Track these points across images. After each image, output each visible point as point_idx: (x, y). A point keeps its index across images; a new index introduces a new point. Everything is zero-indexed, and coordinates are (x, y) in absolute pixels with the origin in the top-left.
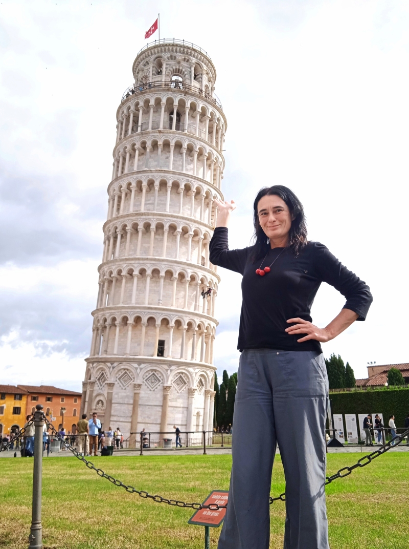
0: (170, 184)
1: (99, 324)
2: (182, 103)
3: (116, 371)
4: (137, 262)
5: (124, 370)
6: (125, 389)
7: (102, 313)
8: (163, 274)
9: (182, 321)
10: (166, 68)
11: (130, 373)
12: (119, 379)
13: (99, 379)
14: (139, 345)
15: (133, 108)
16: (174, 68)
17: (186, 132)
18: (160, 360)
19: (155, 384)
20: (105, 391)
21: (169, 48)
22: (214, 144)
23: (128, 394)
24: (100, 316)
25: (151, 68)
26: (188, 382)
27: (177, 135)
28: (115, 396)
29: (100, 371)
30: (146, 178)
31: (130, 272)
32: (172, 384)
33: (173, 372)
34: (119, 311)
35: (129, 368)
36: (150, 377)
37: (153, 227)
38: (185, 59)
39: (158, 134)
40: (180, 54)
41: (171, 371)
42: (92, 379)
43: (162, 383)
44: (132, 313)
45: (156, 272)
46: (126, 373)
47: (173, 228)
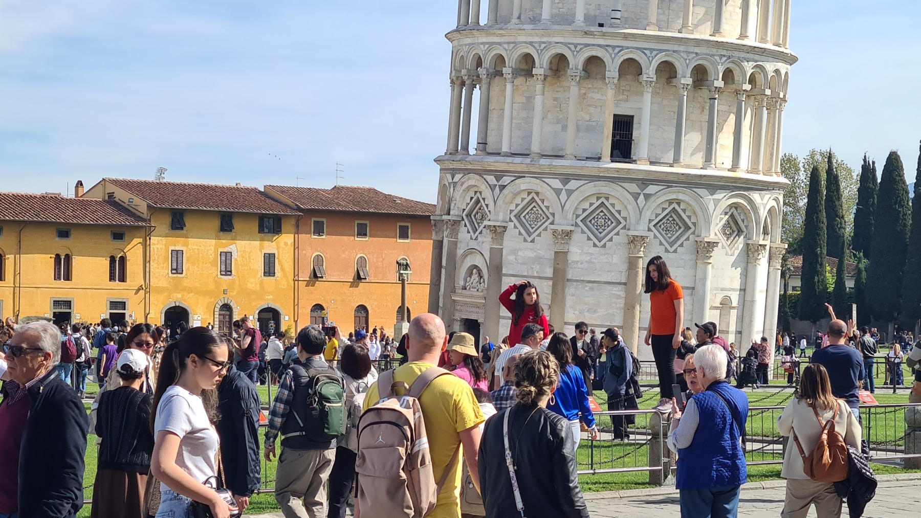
1: (465, 69)
3: (511, 195)
5: (529, 193)
6: (533, 241)
9: (677, 64)
11: (543, 201)
12: (517, 217)
13: (469, 215)
14: (565, 128)
18: (618, 170)
19: (608, 230)
20: (485, 243)
23: (541, 252)
24: (466, 49)
26: (694, 224)
28: (508, 258)
29: (471, 193)
32: (649, 230)
33: (652, 199)
35: (539, 190)
36: (593, 212)
41: (647, 197)
42: (454, 214)
43: (624, 228)
44: (543, 46)
46: (533, 200)
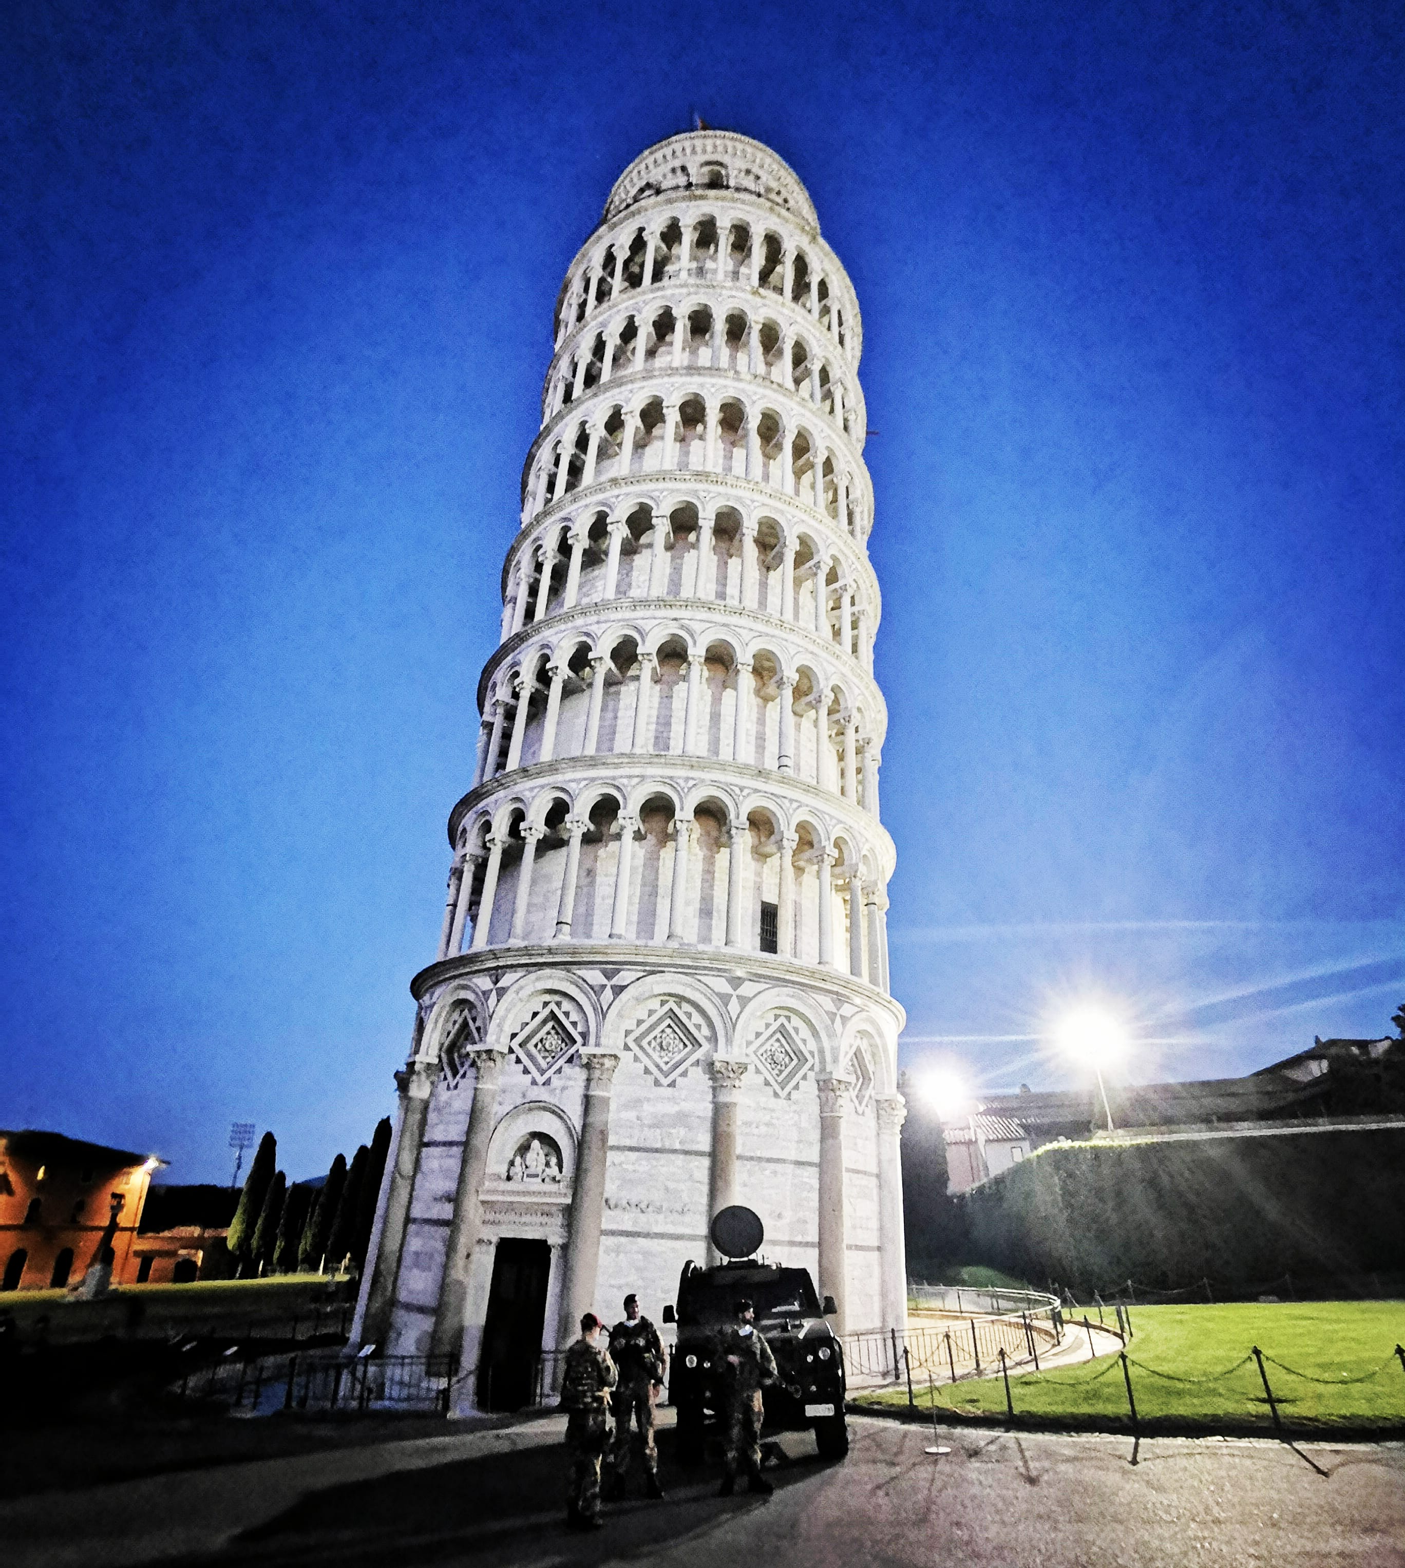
6: (672, 1084)
8: (789, 674)
11: (689, 1016)
12: (639, 1042)
13: (524, 1044)
19: (788, 1071)
20: (569, 1093)
23: (686, 1106)
28: (619, 1115)
29: (537, 1002)
30: (720, 392)
31: (674, 651)
32: (846, 1073)
33: (849, 1025)
35: (687, 993)
42: (495, 1042)
43: (812, 1069)
46: (669, 1015)
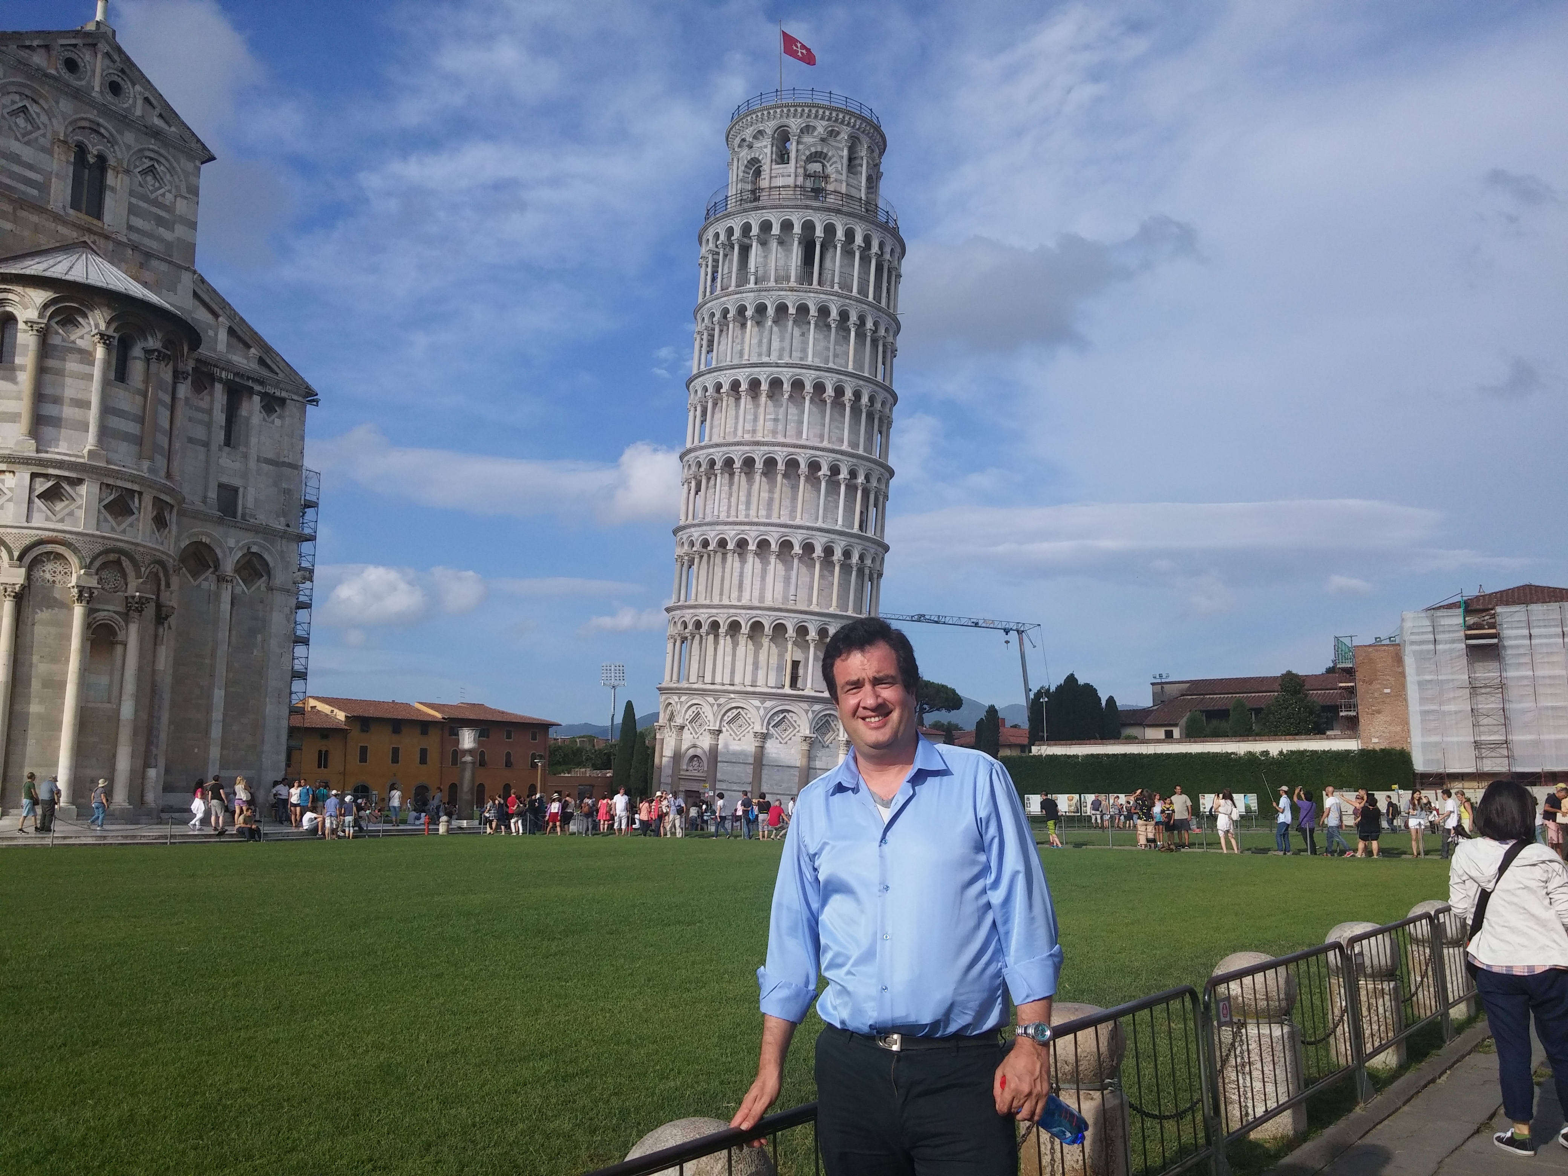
0: (809, 387)
1: (687, 631)
2: (830, 230)
3: (724, 710)
4: (755, 528)
5: (737, 709)
6: (740, 740)
7: (692, 611)
8: (797, 549)
10: (797, 151)
11: (746, 714)
12: (728, 723)
13: (691, 723)
14: (759, 668)
15: (737, 234)
16: (813, 150)
17: (836, 287)
18: (796, 696)
19: (787, 733)
20: (705, 741)
21: (803, 110)
22: (883, 304)
24: (687, 616)
25: (769, 146)
27: (821, 296)
28: (722, 751)
29: (694, 708)
30: (768, 377)
31: (742, 544)
33: (816, 714)
34: (725, 611)
35: (745, 706)
37: (781, 466)
38: (832, 130)
39: (789, 293)
40: (825, 123)
42: (679, 721)
43: (798, 732)
44: (747, 615)
45: (786, 545)
46: (739, 713)
47: (814, 466)
